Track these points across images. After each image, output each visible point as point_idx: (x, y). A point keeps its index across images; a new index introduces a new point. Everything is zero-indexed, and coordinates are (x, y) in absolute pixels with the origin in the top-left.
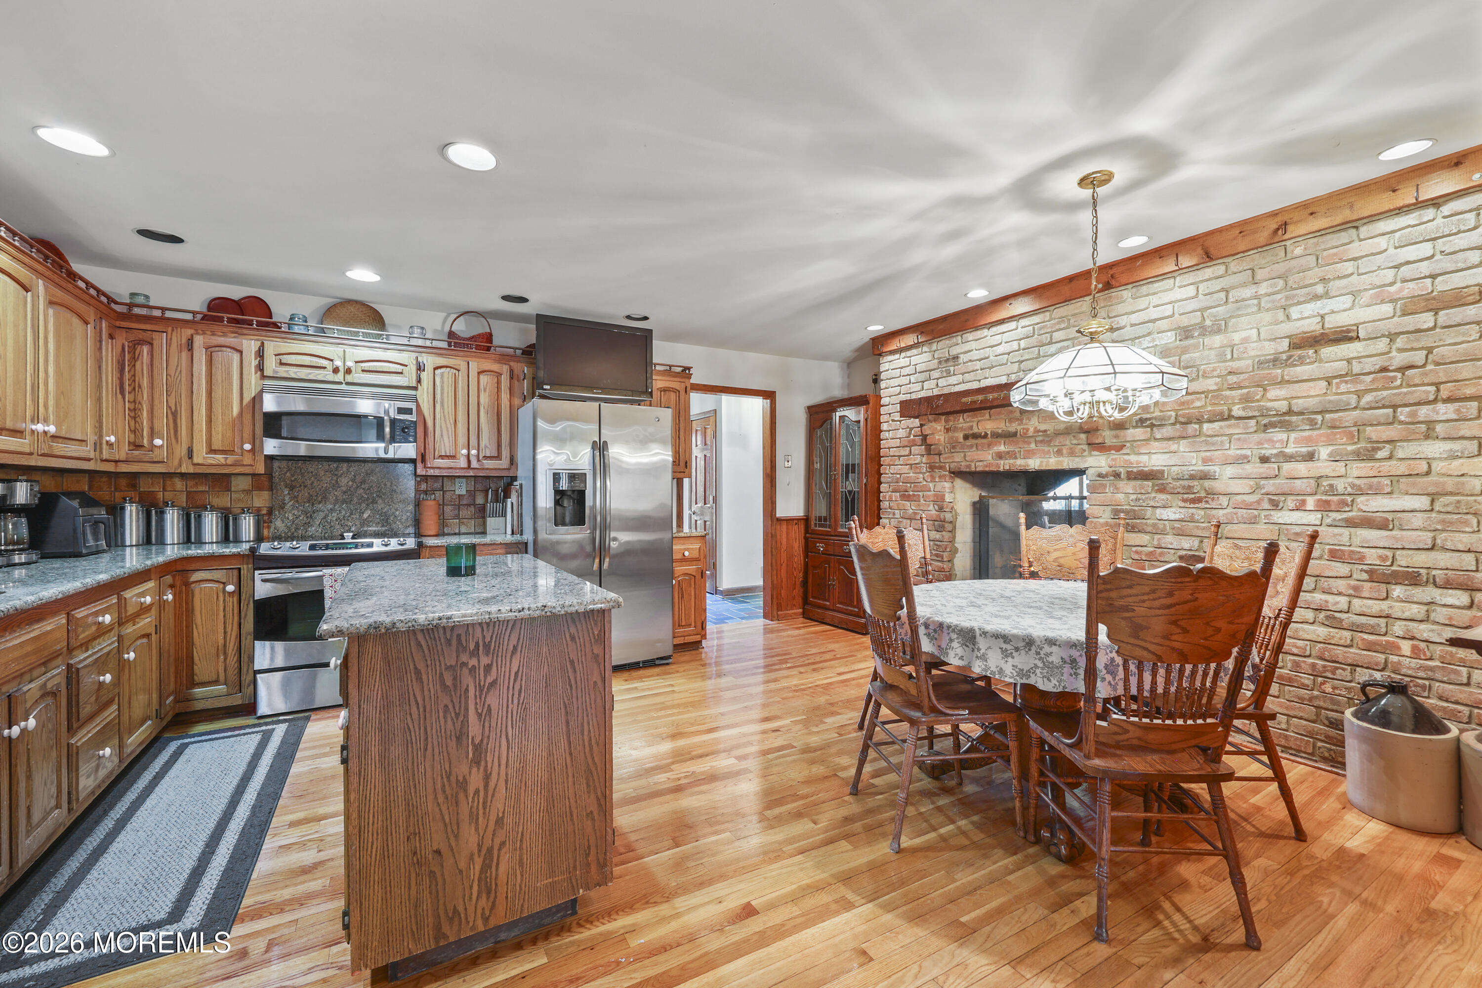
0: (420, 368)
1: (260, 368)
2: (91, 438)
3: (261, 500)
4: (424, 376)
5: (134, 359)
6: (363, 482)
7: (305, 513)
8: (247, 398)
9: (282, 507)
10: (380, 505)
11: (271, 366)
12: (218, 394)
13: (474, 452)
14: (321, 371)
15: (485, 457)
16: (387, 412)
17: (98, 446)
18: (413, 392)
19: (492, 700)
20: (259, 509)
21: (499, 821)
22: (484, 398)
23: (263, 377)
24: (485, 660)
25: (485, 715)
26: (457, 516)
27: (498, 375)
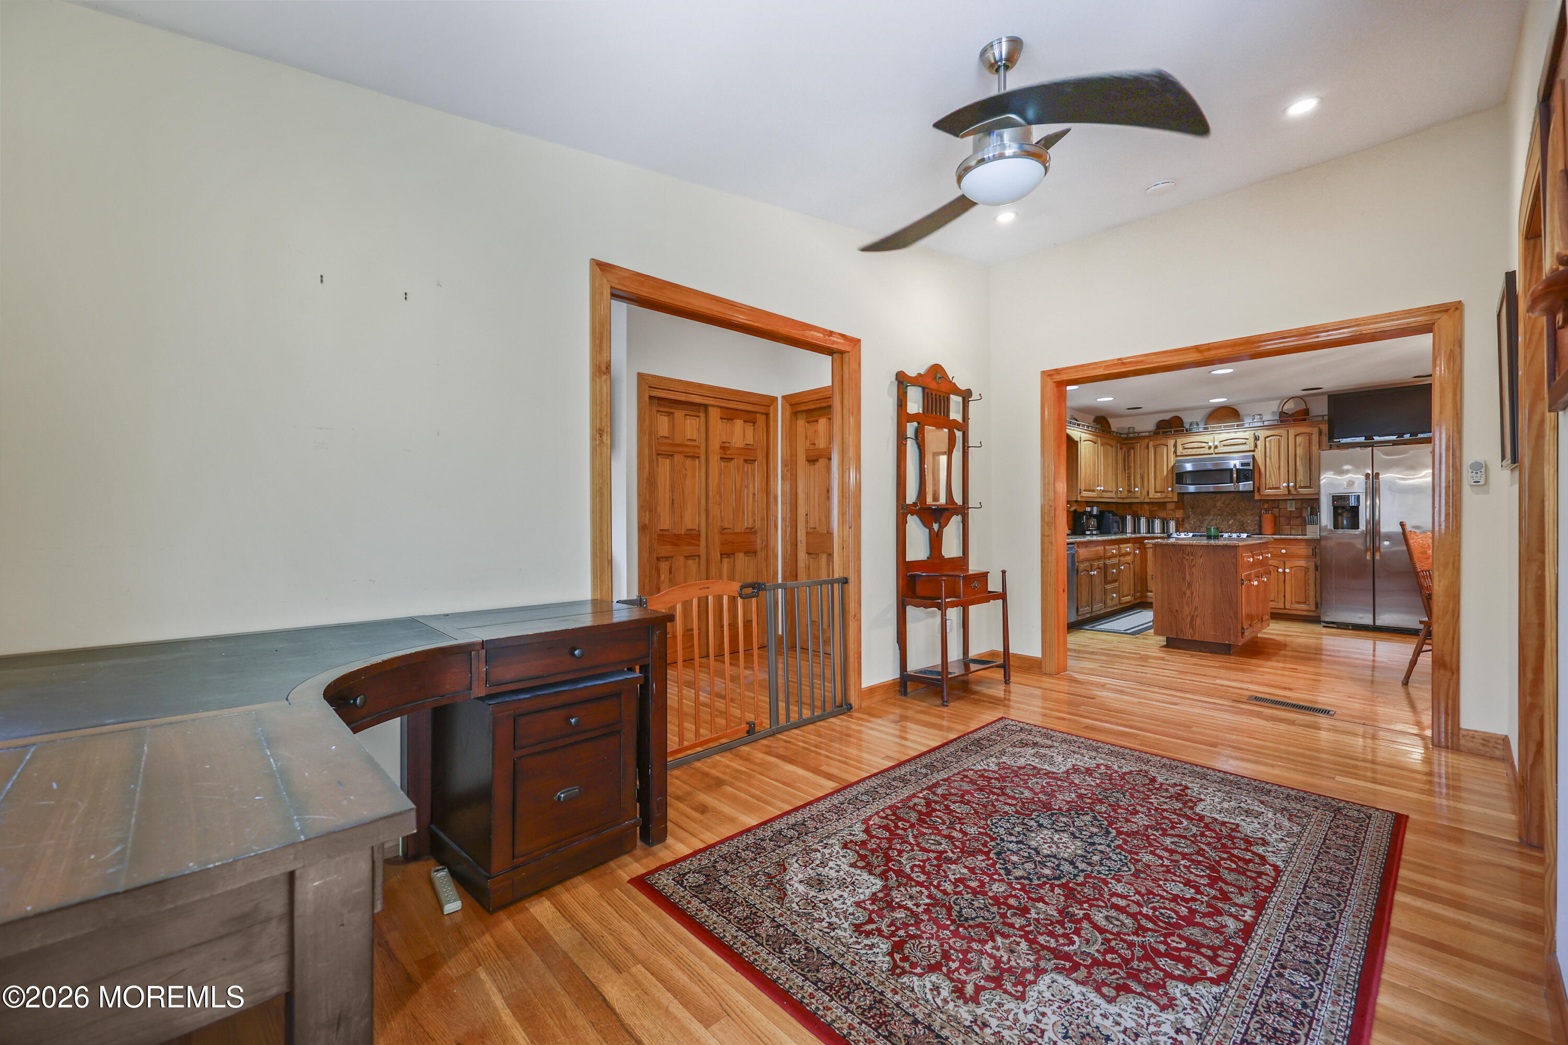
0: (1256, 439)
1: (1175, 452)
2: (1114, 490)
3: (1179, 514)
4: (1259, 443)
5: (1129, 455)
6: (1229, 504)
7: (1199, 520)
8: (1170, 467)
9: (1188, 517)
10: (1239, 517)
11: (1180, 450)
12: (1158, 467)
13: (1291, 484)
14: (1203, 449)
15: (1301, 487)
16: (1235, 466)
17: (1116, 492)
18: (1252, 453)
19: (1194, 570)
20: (1178, 518)
21: (1196, 608)
22: (1300, 451)
23: (1177, 456)
24: (1191, 558)
25: (1191, 574)
26: (1289, 524)
27: (1310, 435)
